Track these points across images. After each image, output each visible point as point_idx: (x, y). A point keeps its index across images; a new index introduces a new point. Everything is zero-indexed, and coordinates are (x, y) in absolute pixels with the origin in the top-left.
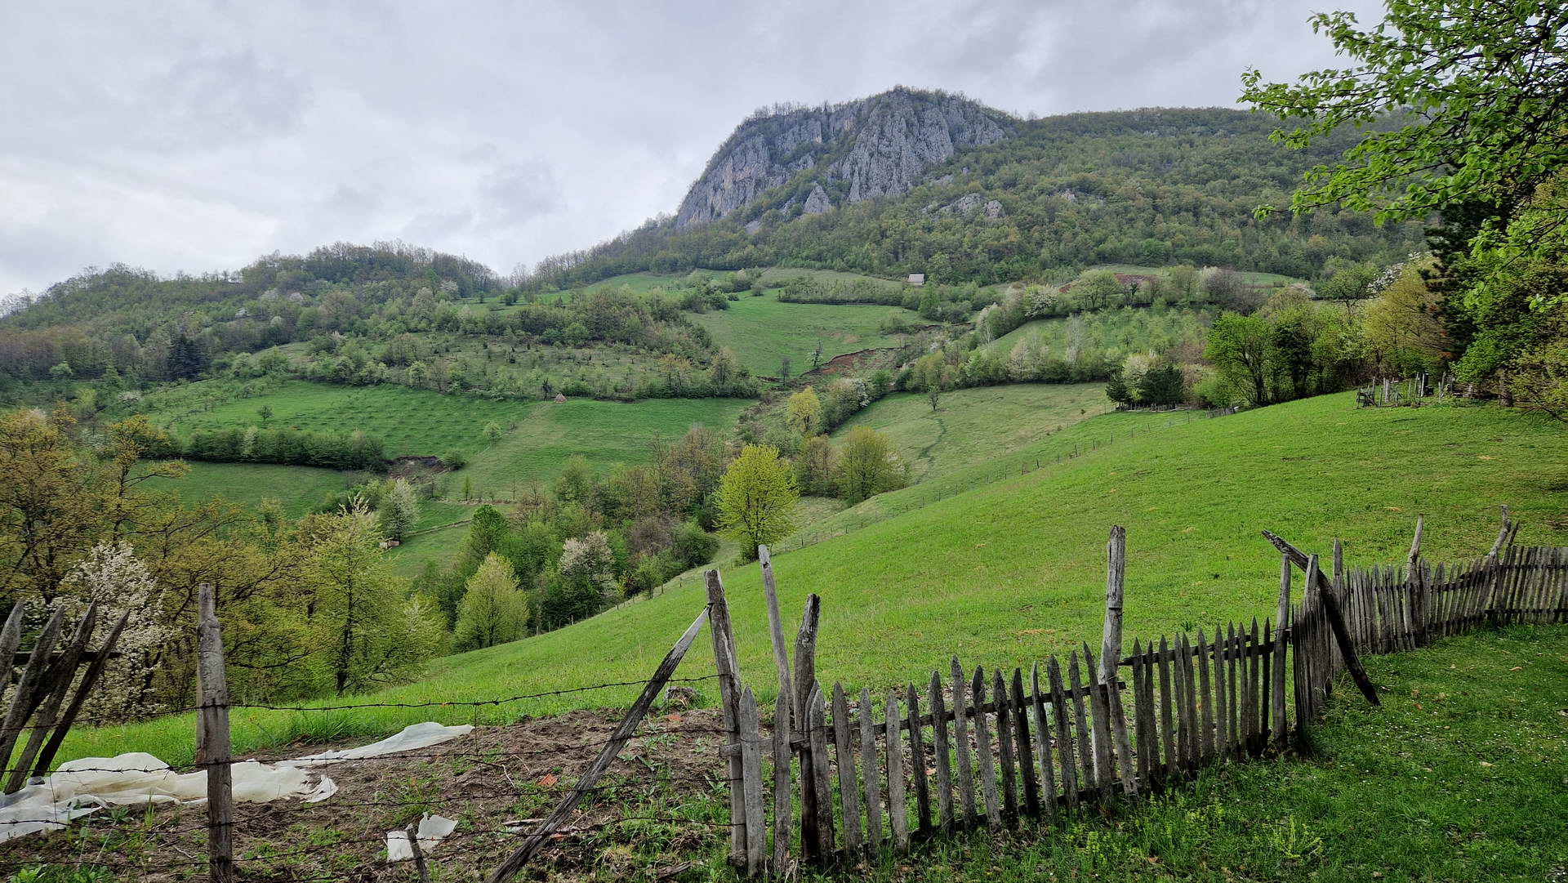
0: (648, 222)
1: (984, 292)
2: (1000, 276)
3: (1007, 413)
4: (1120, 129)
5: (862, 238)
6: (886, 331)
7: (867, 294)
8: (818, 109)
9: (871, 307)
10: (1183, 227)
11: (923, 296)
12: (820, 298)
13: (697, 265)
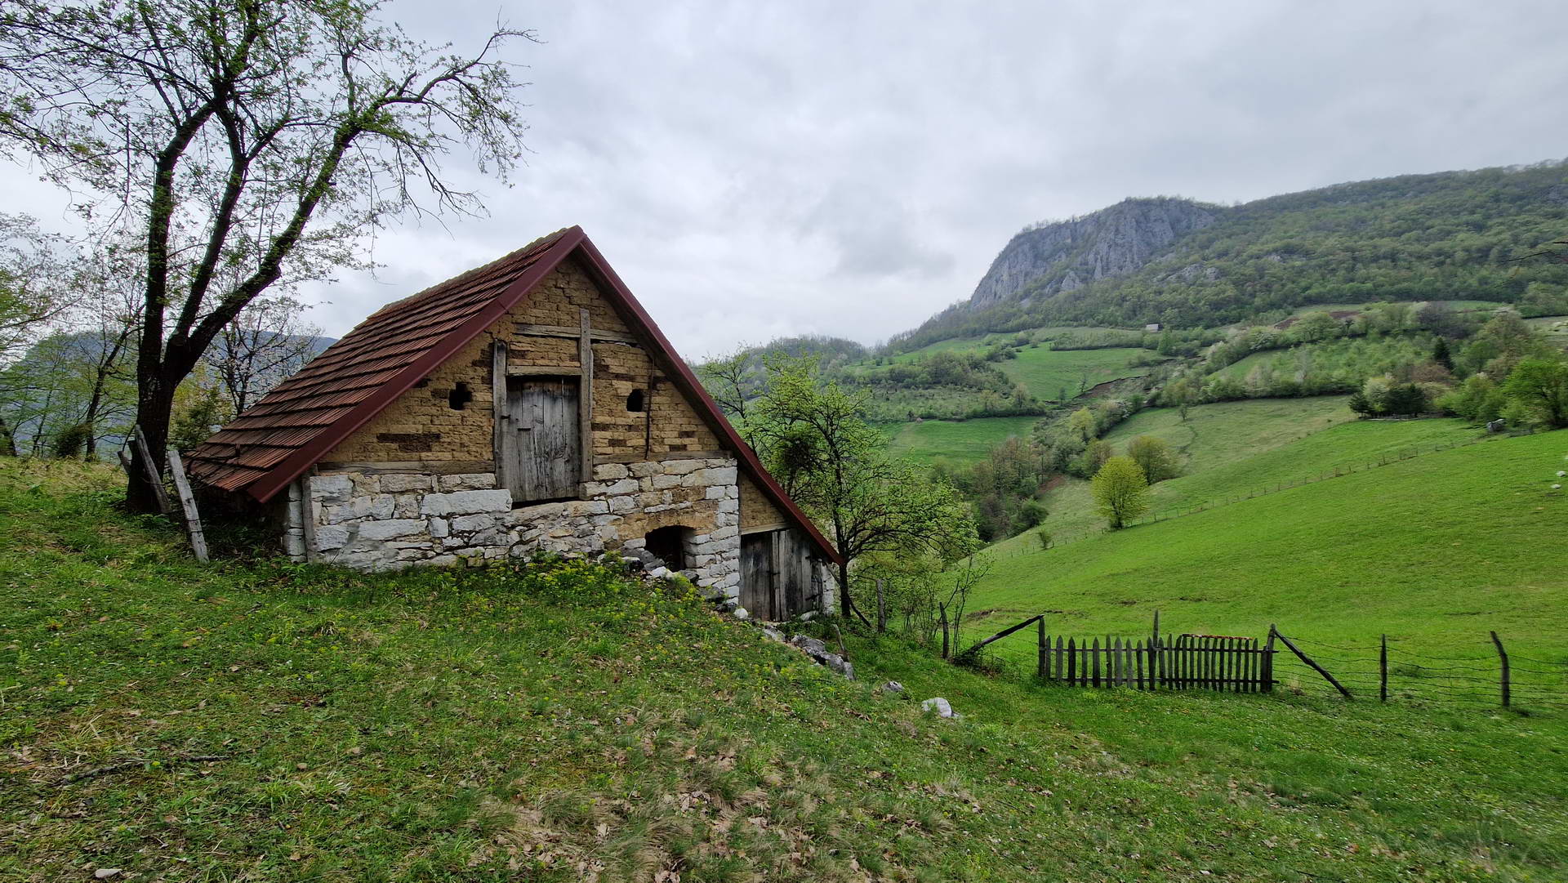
0: (951, 306)
1: (1209, 333)
2: (1220, 321)
3: (1248, 421)
4: (1315, 203)
5: (1106, 303)
6: (1132, 366)
7: (1116, 341)
8: (1067, 222)
9: (1118, 349)
10: (1382, 271)
11: (1160, 340)
12: (1081, 346)
13: (989, 331)
